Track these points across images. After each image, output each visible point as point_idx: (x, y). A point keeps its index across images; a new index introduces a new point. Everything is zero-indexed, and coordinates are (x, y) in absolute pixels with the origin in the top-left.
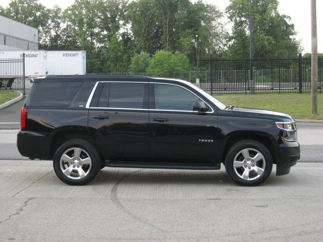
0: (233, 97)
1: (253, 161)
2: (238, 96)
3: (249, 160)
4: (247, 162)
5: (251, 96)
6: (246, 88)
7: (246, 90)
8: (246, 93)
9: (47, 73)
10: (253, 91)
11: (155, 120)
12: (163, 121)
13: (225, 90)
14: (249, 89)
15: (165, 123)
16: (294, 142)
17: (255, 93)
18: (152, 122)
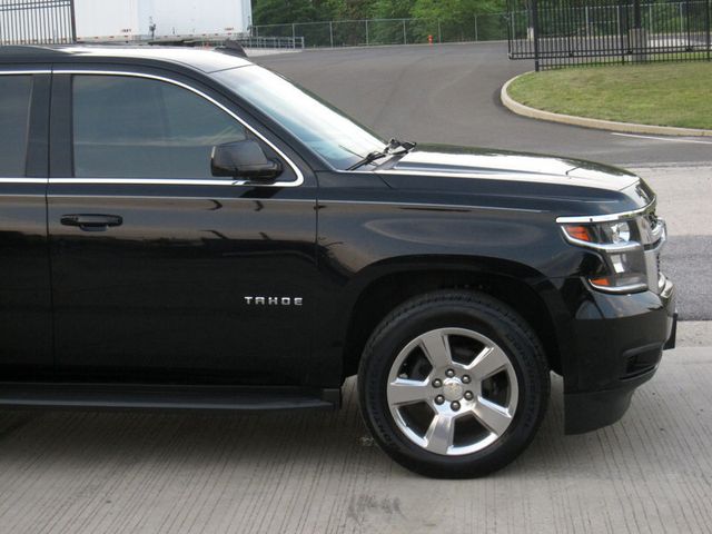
0: (588, 73)
1: (467, 378)
2: (601, 71)
3: (450, 372)
4: (447, 381)
5: (635, 70)
6: (622, 49)
7: (623, 55)
8: (623, 62)
9: (153, 29)
10: (642, 56)
11: (65, 222)
12: (102, 225)
13: (571, 56)
14: (630, 53)
15: (110, 231)
16: (644, 290)
17: (645, 62)
18: (57, 228)
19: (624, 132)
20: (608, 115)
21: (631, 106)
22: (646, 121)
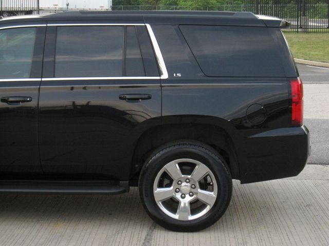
2: (288, 36)
7: (298, 28)
9: (68, 5)
10: (306, 29)
14: (301, 28)
17: (308, 32)
19: (314, 66)
20: (303, 57)
21: (312, 53)
22: (322, 60)
